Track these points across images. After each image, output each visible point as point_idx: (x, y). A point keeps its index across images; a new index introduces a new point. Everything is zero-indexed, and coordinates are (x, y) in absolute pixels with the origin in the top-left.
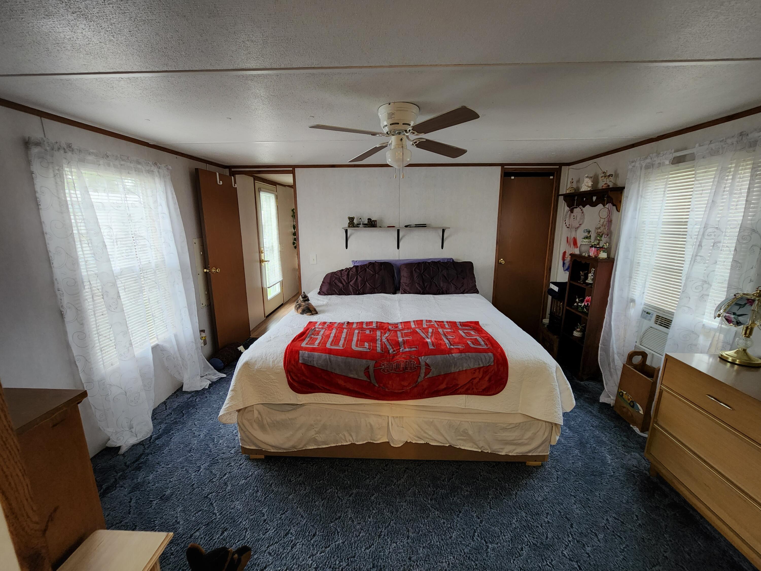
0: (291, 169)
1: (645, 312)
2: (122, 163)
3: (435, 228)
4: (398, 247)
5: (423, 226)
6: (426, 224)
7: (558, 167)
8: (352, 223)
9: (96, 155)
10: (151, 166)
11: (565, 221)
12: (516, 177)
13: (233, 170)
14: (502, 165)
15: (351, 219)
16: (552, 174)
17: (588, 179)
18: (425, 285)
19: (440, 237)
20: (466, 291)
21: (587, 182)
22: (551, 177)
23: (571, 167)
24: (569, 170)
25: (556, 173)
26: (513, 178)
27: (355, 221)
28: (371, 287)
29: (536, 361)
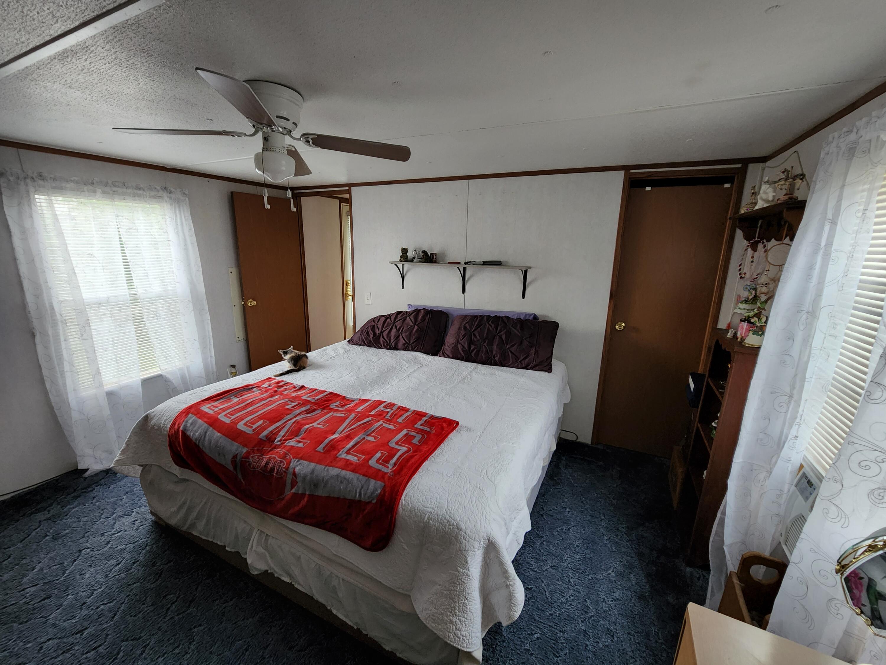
0: (347, 188)
1: (806, 477)
2: (115, 189)
3: (514, 267)
4: (464, 292)
5: (497, 264)
6: (500, 262)
7: (740, 166)
8: (404, 257)
9: (77, 182)
10: (158, 191)
11: (740, 265)
12: (653, 188)
13: (295, 192)
14: (626, 168)
15: (405, 251)
16: (730, 180)
17: (768, 186)
18: (472, 349)
19: (521, 281)
20: (530, 366)
21: (765, 193)
22: (727, 186)
23: (768, 164)
24: (763, 169)
25: (736, 177)
26: (648, 189)
27: (410, 254)
28: (404, 342)
29: (445, 518)
